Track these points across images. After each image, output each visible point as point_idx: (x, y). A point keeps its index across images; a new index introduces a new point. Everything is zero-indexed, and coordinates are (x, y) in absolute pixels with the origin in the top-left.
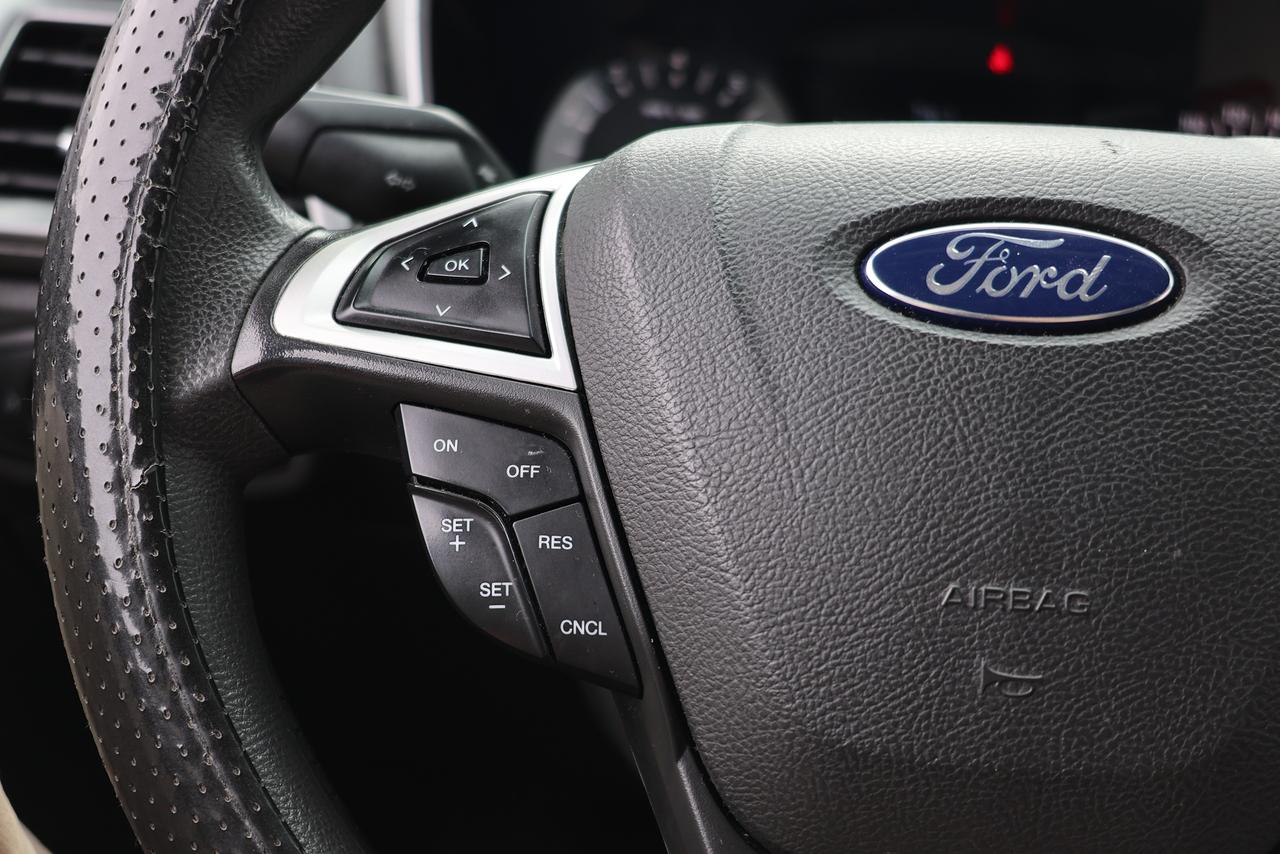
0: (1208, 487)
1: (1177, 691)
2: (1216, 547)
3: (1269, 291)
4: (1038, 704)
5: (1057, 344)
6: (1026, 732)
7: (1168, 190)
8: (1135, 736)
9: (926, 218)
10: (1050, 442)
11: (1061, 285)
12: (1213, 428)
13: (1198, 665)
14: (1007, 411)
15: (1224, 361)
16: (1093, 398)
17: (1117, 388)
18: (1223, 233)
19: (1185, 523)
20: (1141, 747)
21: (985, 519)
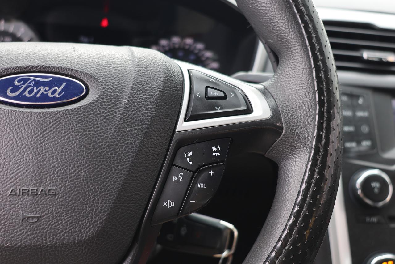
0: (93, 153)
1: (83, 216)
2: (95, 171)
3: (114, 93)
4: (40, 224)
5: (47, 111)
6: (36, 233)
7: (87, 63)
8: (70, 231)
9: (9, 72)
10: (44, 141)
11: (50, 92)
12: (95, 135)
13: (90, 208)
14: (30, 132)
15: (99, 114)
16: (58, 127)
17: (66, 124)
18: (101, 75)
19: (85, 164)
20: (72, 234)
21: (23, 167)
